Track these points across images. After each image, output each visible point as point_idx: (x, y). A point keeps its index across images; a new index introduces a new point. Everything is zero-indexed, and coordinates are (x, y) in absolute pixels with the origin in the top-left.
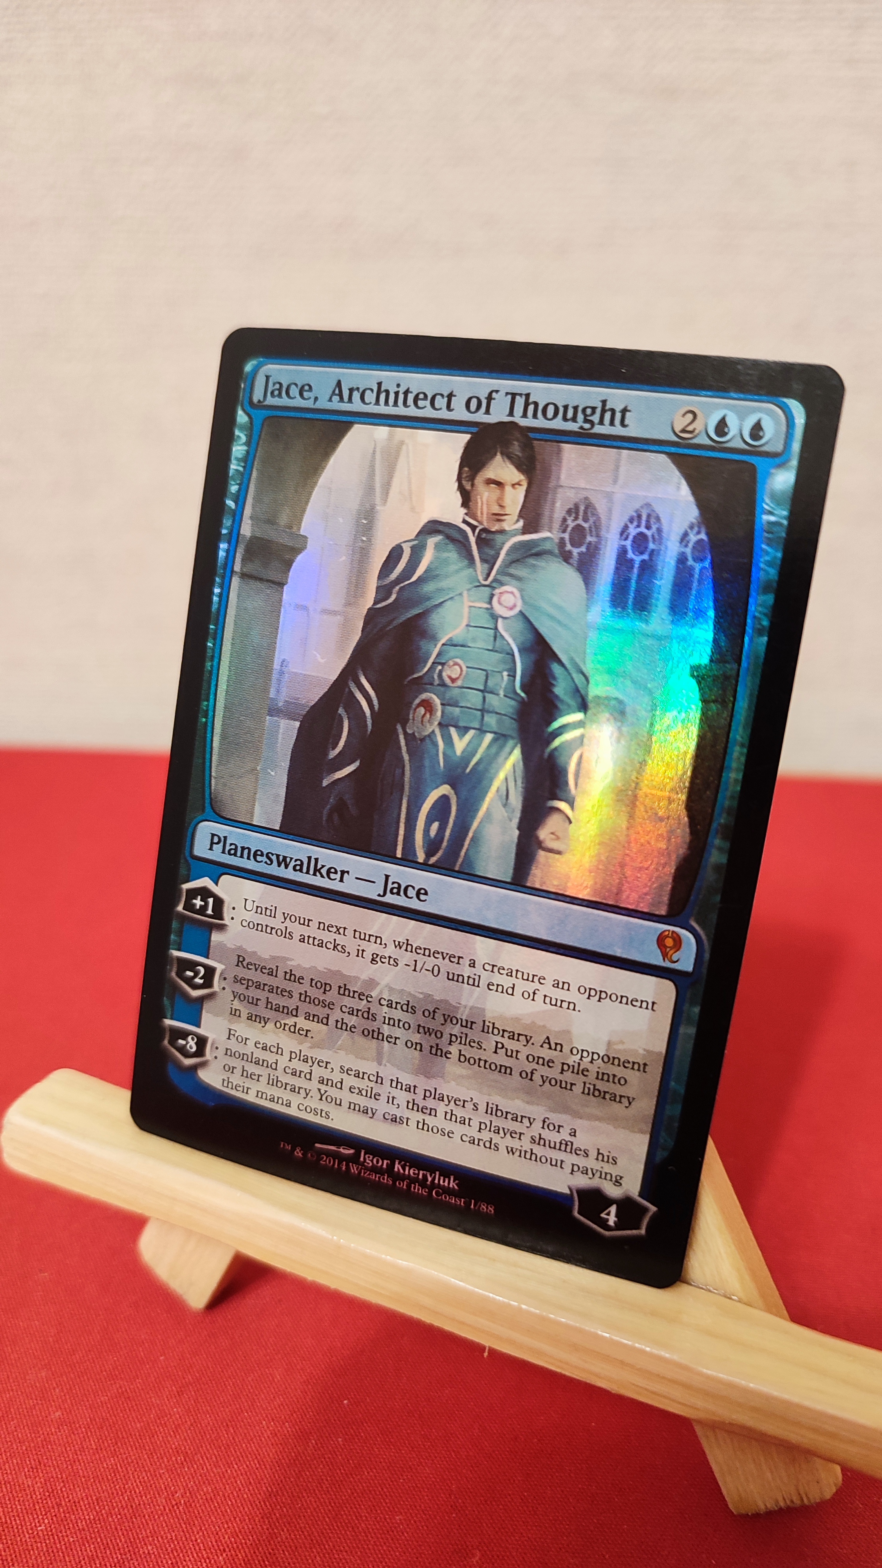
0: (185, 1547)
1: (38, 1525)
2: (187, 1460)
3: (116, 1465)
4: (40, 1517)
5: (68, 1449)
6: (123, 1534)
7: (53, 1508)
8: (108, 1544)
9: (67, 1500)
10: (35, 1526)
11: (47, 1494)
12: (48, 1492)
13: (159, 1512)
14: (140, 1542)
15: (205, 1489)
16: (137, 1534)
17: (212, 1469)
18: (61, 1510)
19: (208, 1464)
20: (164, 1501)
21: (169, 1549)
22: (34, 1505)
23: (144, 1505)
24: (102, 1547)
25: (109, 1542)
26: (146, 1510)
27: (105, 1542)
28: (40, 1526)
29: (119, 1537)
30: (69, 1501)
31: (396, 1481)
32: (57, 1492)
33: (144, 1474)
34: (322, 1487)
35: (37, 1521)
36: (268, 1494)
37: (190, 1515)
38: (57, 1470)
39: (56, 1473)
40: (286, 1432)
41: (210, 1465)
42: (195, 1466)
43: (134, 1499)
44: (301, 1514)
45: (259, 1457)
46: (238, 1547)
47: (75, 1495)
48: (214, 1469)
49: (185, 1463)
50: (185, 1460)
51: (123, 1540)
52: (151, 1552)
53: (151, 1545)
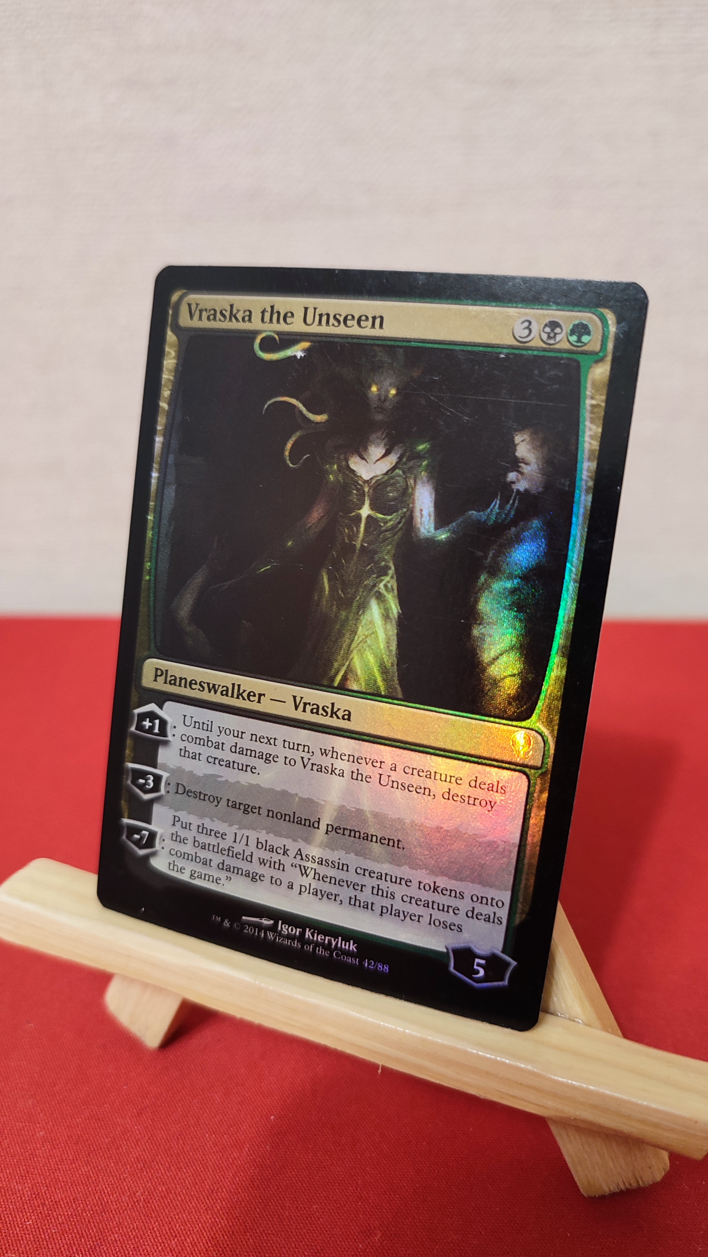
0: (144, 1235)
1: (26, 1220)
2: (146, 1166)
3: (89, 1172)
4: (29, 1214)
5: (51, 1160)
6: (95, 1226)
7: (39, 1207)
8: (82, 1234)
9: (50, 1201)
10: (25, 1221)
11: (34, 1196)
12: (34, 1194)
13: (124, 1208)
15: (160, 1189)
17: (165, 1172)
18: (45, 1209)
19: (162, 1169)
21: (132, 1237)
22: (23, 1205)
25: (84, 1232)
26: (113, 1205)
27: (80, 1232)
28: (28, 1221)
29: (92, 1228)
30: (52, 1201)
31: (313, 1178)
32: (42, 1195)
33: (111, 1179)
34: (253, 1185)
35: (25, 1217)
36: (210, 1191)
38: (42, 1177)
39: (41, 1180)
40: (224, 1142)
41: (164, 1170)
42: (152, 1171)
43: (103, 1199)
44: (237, 1206)
45: (203, 1163)
46: (187, 1233)
47: (56, 1196)
48: (168, 1173)
49: (144, 1169)
50: (144, 1167)
51: (95, 1230)
52: (117, 1239)
53: (117, 1233)
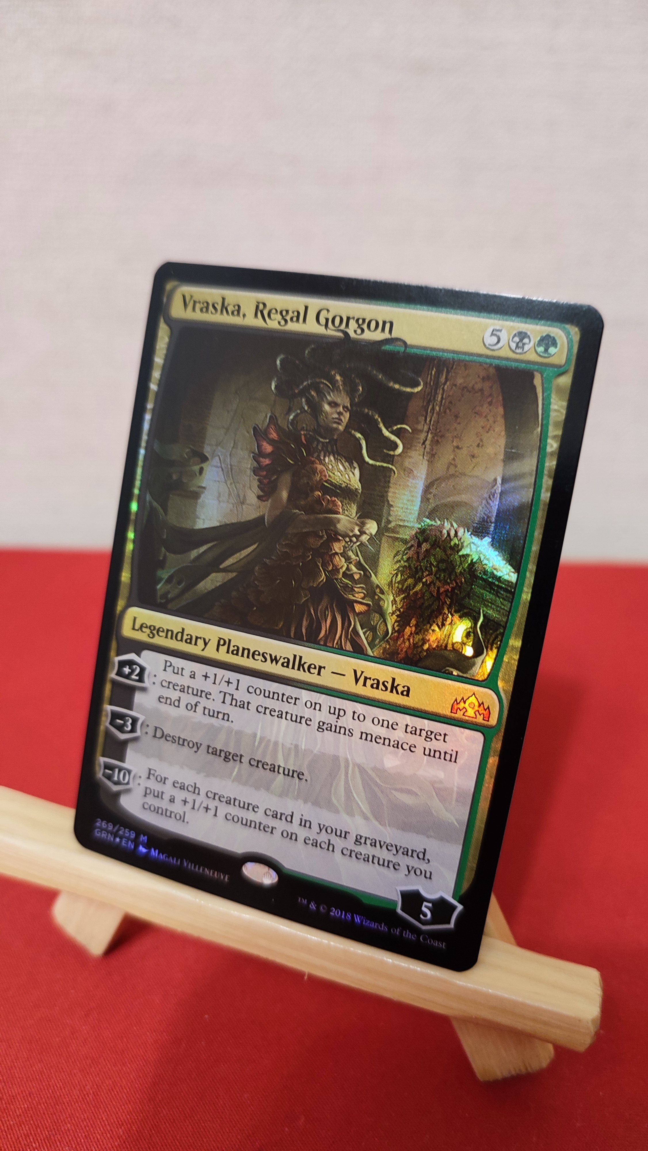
2: (94, 1062)
3: (42, 1068)
8: (38, 1125)
13: (75, 1101)
14: (62, 1122)
15: (108, 1083)
16: (59, 1116)
17: (111, 1067)
19: (108, 1064)
20: (78, 1092)
23: (64, 1095)
24: (34, 1127)
25: (39, 1123)
26: (66, 1099)
27: (36, 1123)
29: (47, 1119)
33: (63, 1074)
34: (191, 1077)
36: (152, 1084)
37: (98, 1102)
40: (164, 1039)
41: (110, 1064)
42: (99, 1066)
44: (176, 1096)
45: (145, 1058)
46: (133, 1123)
48: (114, 1069)
49: (92, 1064)
50: (92, 1062)
